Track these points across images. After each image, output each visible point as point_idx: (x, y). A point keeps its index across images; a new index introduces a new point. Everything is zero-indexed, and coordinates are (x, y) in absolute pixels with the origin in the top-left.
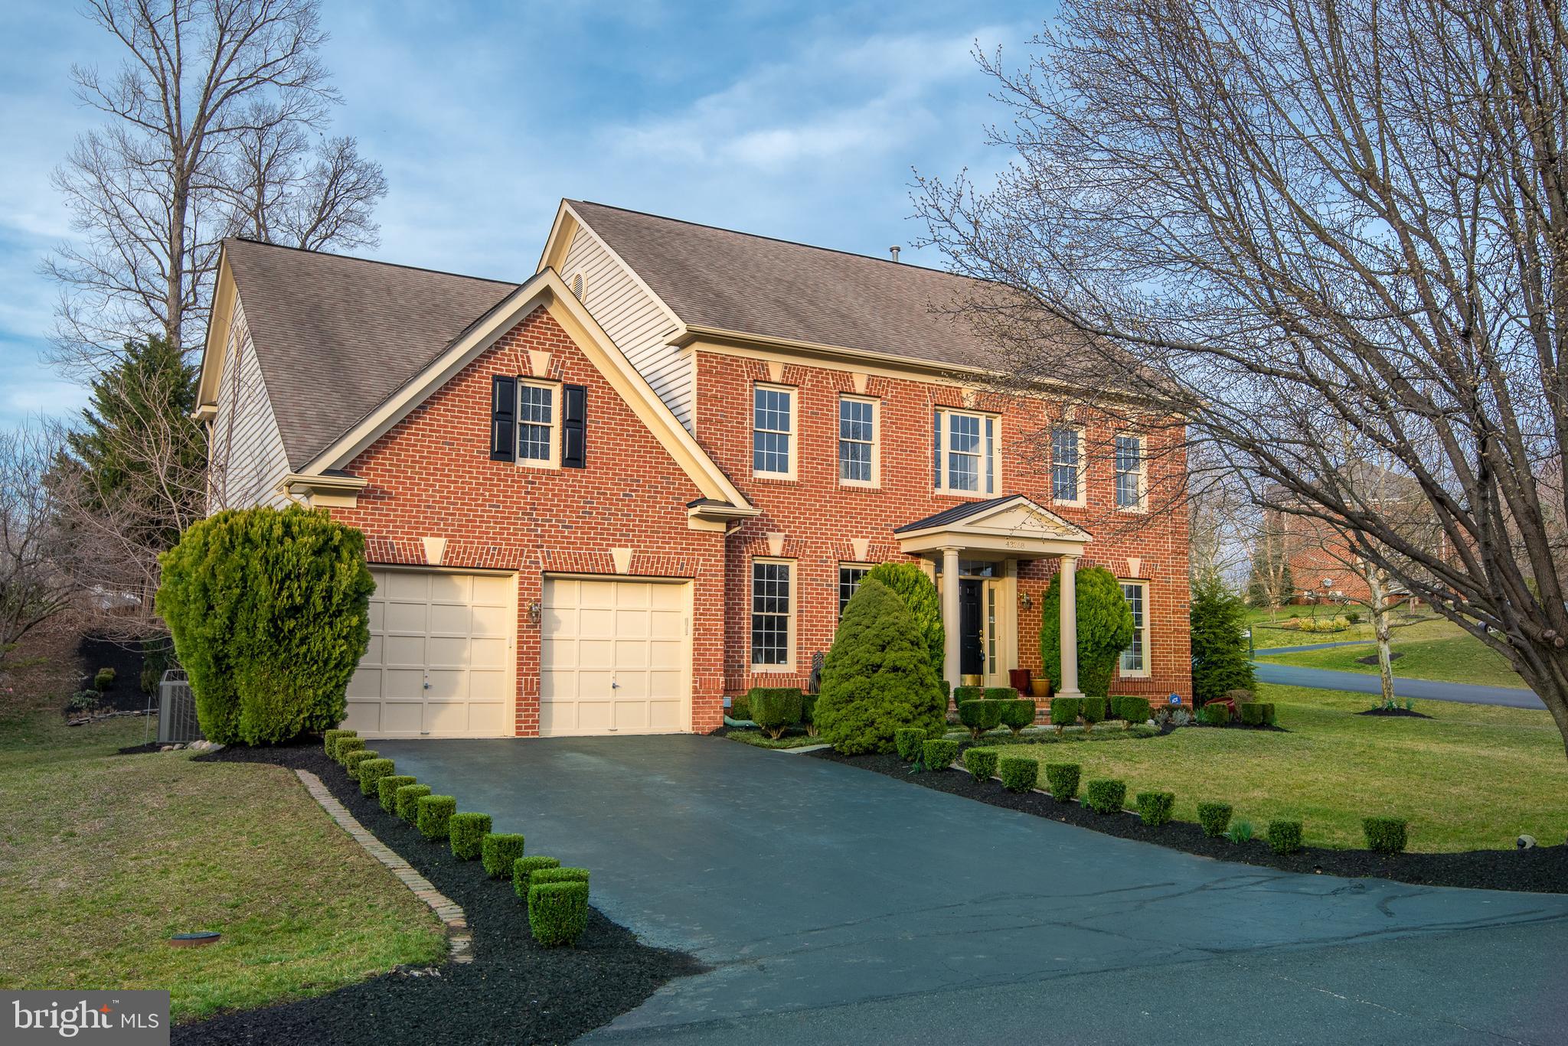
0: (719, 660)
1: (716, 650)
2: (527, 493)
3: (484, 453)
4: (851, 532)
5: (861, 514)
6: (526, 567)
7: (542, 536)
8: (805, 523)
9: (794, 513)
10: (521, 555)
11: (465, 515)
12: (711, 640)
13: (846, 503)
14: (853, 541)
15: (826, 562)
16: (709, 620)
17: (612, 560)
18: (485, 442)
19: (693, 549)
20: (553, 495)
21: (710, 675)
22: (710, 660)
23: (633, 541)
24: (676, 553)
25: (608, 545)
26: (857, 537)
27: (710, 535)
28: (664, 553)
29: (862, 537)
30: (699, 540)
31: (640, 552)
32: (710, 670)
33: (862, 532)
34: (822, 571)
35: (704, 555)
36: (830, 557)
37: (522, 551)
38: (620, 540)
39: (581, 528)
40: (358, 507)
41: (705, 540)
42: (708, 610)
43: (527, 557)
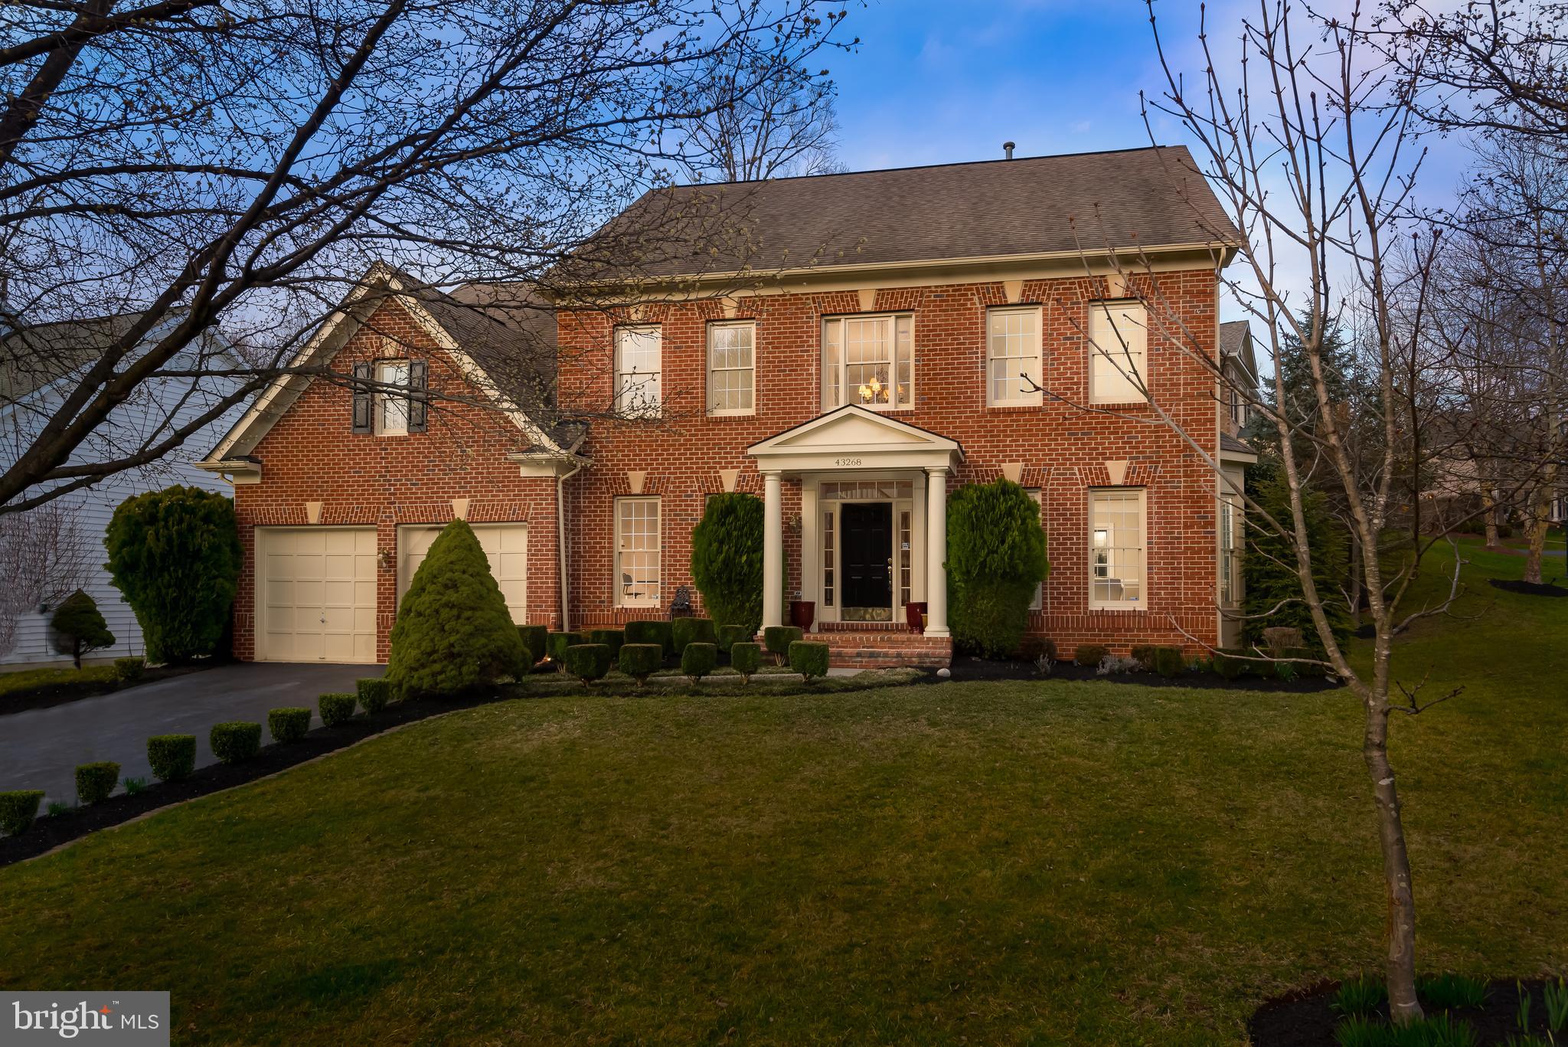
0: (550, 597)
1: (547, 587)
2: (382, 458)
3: (348, 428)
4: (720, 463)
5: (731, 444)
6: (382, 521)
7: (395, 494)
8: (669, 459)
9: (657, 450)
10: (378, 511)
11: (336, 482)
12: (542, 578)
13: (713, 434)
14: (722, 472)
15: (691, 496)
16: (540, 560)
17: (452, 510)
18: (348, 419)
19: (525, 495)
20: (403, 458)
21: (541, 611)
22: (541, 597)
23: (470, 492)
24: (509, 500)
25: (449, 497)
26: (726, 468)
27: (542, 481)
28: (499, 501)
29: (733, 468)
30: (531, 486)
31: (477, 501)
32: (541, 606)
33: (732, 463)
34: (686, 505)
35: (536, 499)
36: (695, 491)
37: (379, 508)
38: (459, 492)
39: (426, 484)
40: (262, 483)
41: (536, 485)
42: (540, 550)
43: (384, 512)
